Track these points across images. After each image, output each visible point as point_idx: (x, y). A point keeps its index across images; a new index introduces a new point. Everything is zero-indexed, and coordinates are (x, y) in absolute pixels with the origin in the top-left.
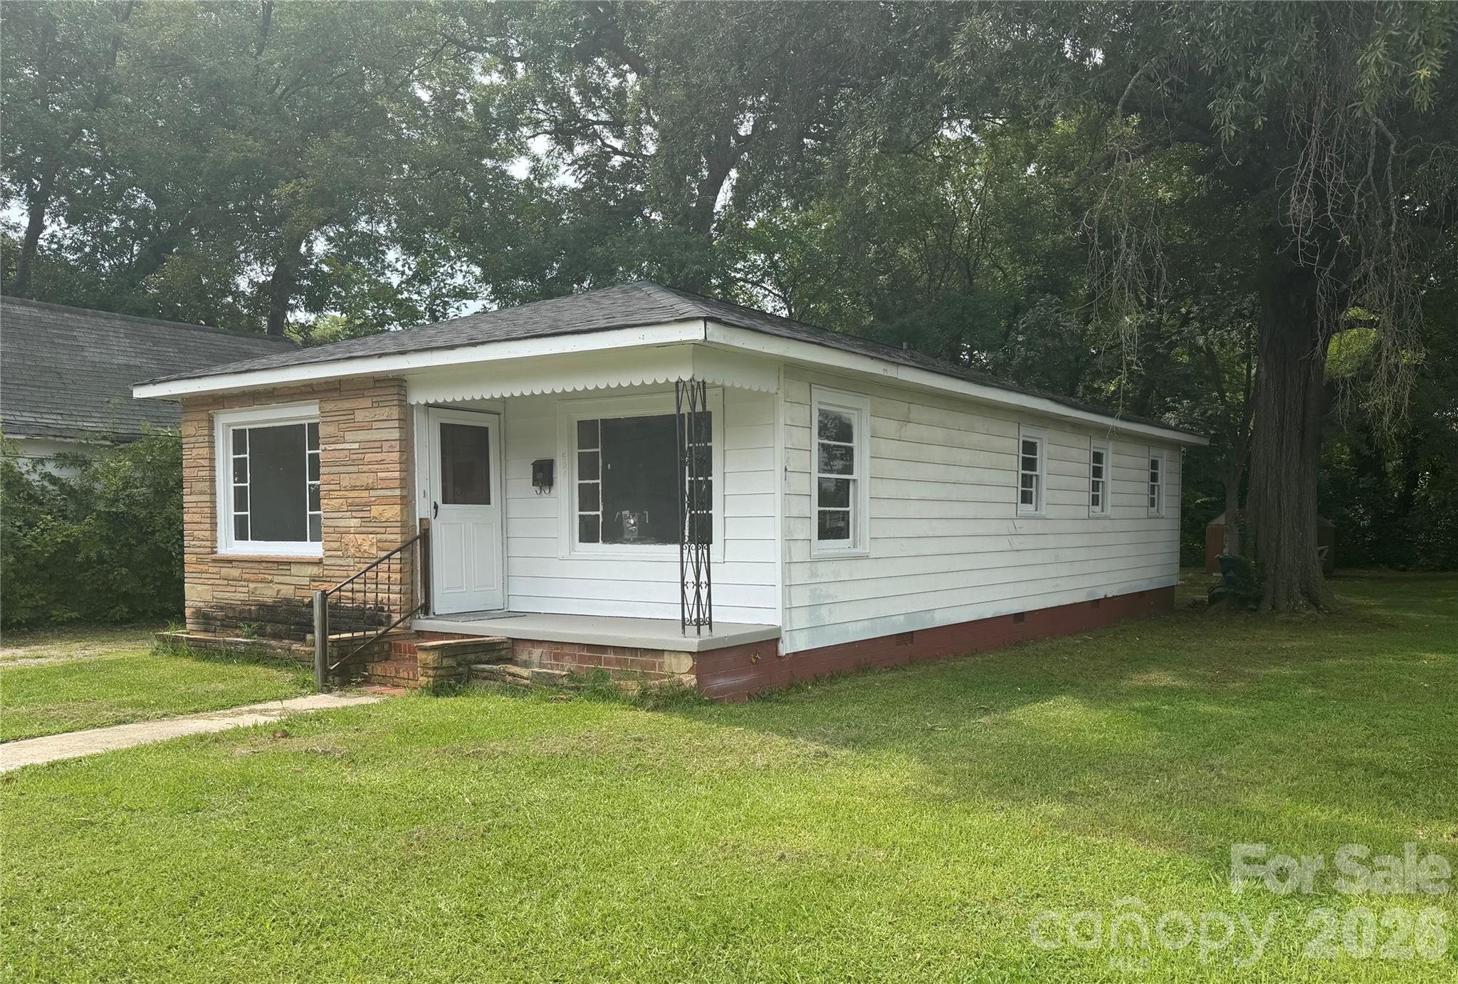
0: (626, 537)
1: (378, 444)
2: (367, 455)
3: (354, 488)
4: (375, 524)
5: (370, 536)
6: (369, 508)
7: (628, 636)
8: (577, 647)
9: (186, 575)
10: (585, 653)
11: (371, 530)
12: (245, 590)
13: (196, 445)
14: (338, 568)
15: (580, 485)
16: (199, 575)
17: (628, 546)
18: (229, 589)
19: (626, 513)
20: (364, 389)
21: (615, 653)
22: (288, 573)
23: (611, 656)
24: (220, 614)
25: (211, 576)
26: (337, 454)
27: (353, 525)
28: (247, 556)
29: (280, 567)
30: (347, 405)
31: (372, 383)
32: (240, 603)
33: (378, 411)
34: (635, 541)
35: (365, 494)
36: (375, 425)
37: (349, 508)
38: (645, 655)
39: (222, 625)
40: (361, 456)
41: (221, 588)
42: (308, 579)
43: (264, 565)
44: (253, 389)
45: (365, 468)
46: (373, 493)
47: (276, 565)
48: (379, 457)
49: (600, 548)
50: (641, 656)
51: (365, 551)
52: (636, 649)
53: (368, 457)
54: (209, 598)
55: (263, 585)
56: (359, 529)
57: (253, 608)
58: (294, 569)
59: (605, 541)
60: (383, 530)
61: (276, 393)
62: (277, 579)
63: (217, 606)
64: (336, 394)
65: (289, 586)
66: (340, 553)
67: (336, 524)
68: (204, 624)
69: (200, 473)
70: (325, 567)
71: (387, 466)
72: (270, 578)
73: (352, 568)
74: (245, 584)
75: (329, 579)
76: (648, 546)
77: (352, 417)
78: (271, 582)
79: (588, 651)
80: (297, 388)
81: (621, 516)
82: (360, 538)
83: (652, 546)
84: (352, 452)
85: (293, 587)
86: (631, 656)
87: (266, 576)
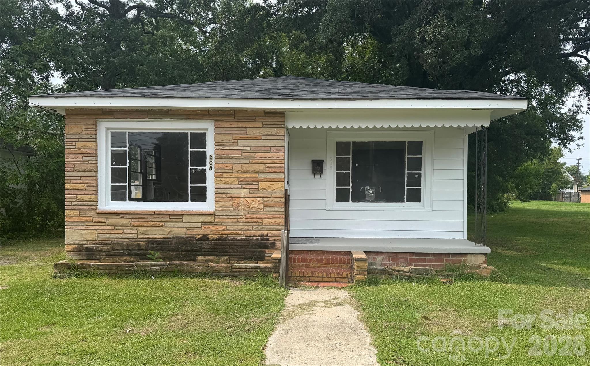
0: (367, 199)
1: (268, 148)
2: (257, 154)
3: (245, 172)
4: (263, 192)
5: (258, 199)
6: (257, 183)
7: (446, 248)
8: (408, 254)
9: (66, 224)
10: (414, 257)
11: (259, 195)
12: (136, 232)
13: (80, 140)
14: (228, 217)
15: (337, 173)
16: (83, 224)
17: (369, 203)
18: (115, 232)
19: (368, 187)
20: (256, 117)
21: (434, 256)
22: (181, 220)
23: (432, 258)
24: (105, 248)
25: (96, 224)
26: (232, 152)
27: (243, 193)
28: (130, 211)
29: (171, 217)
30: (241, 124)
31: (264, 114)
32: (128, 240)
33: (267, 130)
34: (373, 201)
35: (256, 175)
36: (264, 137)
37: (240, 183)
38: (454, 257)
39: (107, 255)
40: (253, 154)
41: (107, 231)
42: (201, 224)
43: (156, 216)
44: (147, 108)
45: (255, 161)
46: (260, 175)
47: (168, 216)
48: (268, 155)
49: (350, 205)
50: (452, 257)
51: (254, 207)
52: (449, 254)
53: (258, 155)
54: (94, 237)
55: (154, 228)
56: (248, 195)
57: (142, 243)
58: (185, 218)
59: (353, 201)
60: (269, 196)
61: (170, 113)
62: (167, 224)
63: (101, 243)
64: (232, 118)
65: (182, 229)
66: (232, 209)
67: (229, 192)
68: (87, 254)
69: (84, 158)
70: (216, 217)
71: (275, 160)
72: (161, 224)
73: (241, 217)
74: (135, 228)
75: (220, 224)
76: (381, 203)
77: (245, 132)
78: (162, 226)
79: (415, 256)
80: (193, 111)
81: (364, 189)
82: (250, 200)
83: (384, 203)
84: (244, 151)
85: (185, 229)
86: (446, 257)
87: (157, 223)
